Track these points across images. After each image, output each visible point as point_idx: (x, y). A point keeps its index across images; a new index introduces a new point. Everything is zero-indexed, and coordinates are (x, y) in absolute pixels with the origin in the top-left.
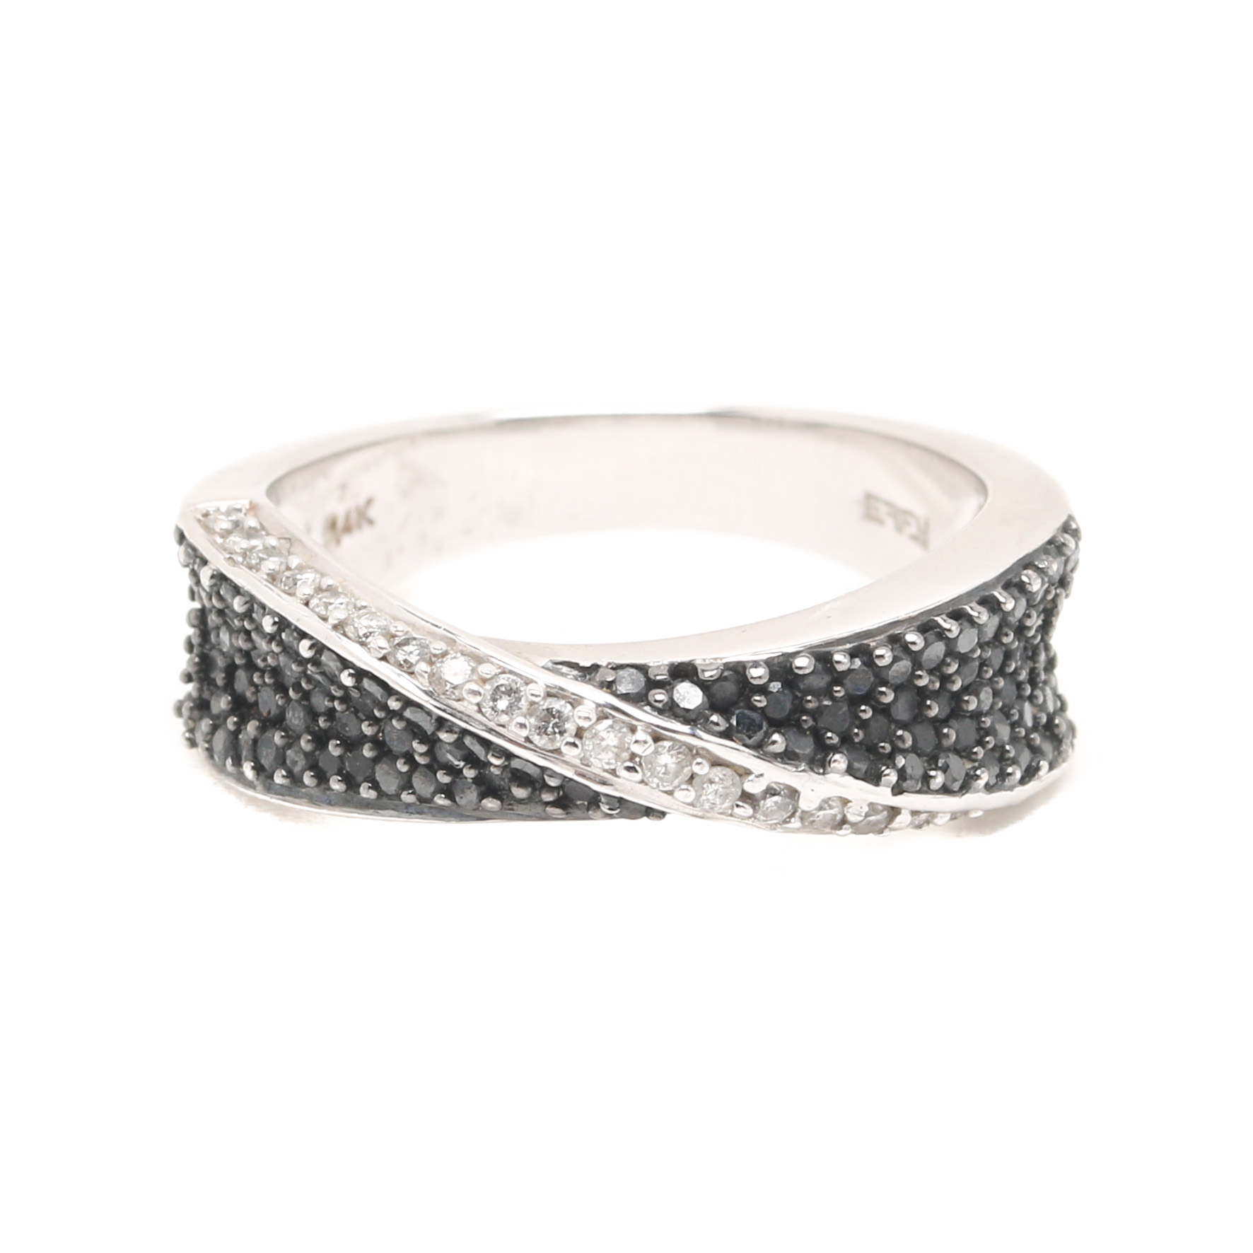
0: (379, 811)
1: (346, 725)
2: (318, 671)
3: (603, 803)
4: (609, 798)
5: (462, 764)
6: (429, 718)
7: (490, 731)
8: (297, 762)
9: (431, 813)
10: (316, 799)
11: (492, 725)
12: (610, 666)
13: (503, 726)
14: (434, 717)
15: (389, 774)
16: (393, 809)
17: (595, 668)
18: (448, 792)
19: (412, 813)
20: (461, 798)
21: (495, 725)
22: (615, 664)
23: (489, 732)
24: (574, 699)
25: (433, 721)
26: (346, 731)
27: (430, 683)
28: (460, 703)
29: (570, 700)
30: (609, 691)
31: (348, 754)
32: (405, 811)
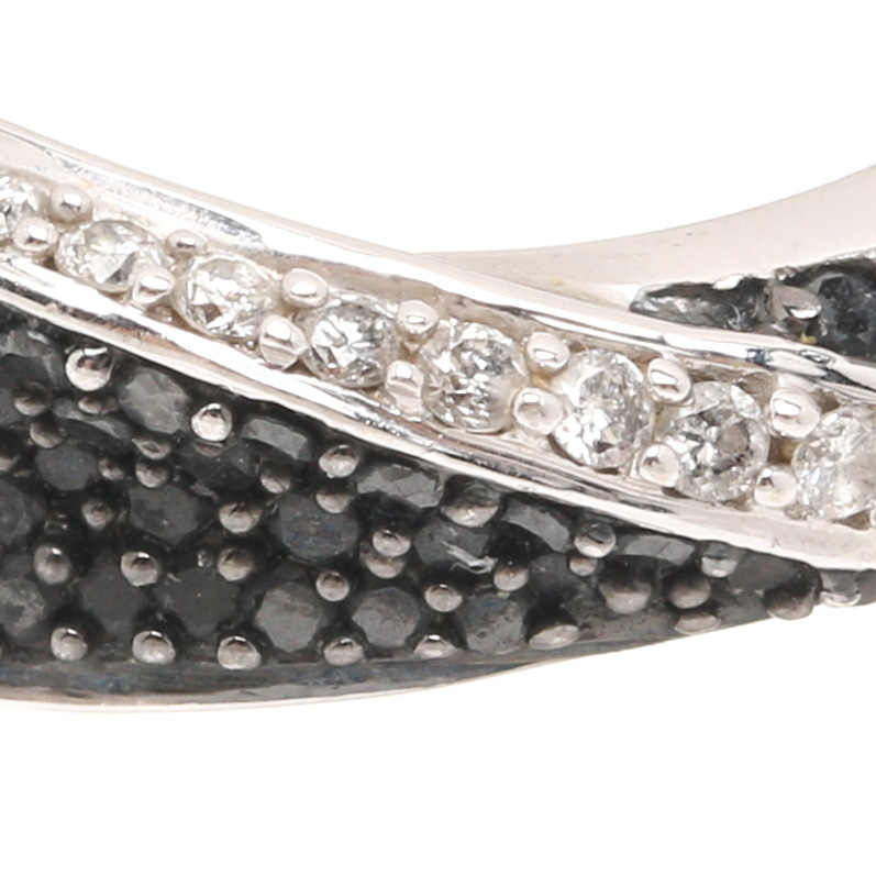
0: (254, 691)
1: (161, 514)
2: (105, 412)
3: (828, 591)
4: (839, 576)
5: (489, 563)
6: (433, 483)
7: (583, 487)
8: (22, 608)
9: (390, 675)
10: (72, 683)
11: (587, 474)
12: (782, 277)
13: (614, 471)
14: (443, 479)
15: (292, 609)
16: (292, 681)
17: (751, 287)
18: (449, 627)
19: (341, 682)
20: (482, 635)
21: (592, 472)
22: (793, 269)
23: (582, 491)
24: (750, 376)
25: (441, 488)
26: (162, 528)
27: (425, 405)
28: (505, 436)
29: (741, 380)
30: (812, 339)
31: (171, 576)
32: (322, 681)
